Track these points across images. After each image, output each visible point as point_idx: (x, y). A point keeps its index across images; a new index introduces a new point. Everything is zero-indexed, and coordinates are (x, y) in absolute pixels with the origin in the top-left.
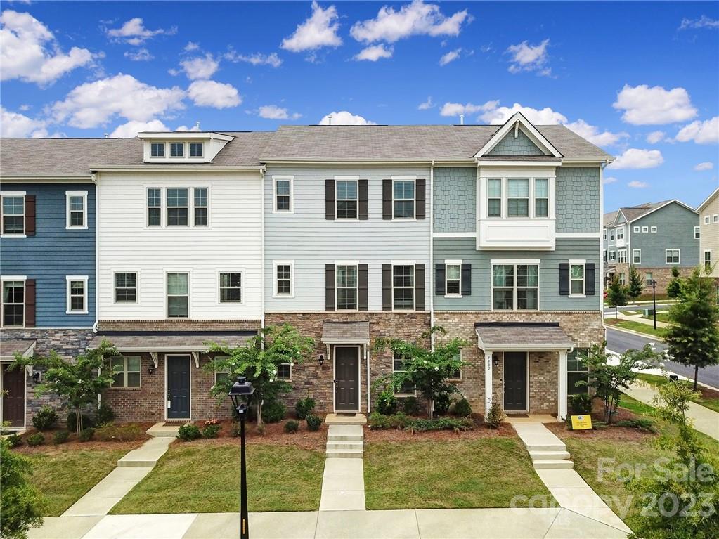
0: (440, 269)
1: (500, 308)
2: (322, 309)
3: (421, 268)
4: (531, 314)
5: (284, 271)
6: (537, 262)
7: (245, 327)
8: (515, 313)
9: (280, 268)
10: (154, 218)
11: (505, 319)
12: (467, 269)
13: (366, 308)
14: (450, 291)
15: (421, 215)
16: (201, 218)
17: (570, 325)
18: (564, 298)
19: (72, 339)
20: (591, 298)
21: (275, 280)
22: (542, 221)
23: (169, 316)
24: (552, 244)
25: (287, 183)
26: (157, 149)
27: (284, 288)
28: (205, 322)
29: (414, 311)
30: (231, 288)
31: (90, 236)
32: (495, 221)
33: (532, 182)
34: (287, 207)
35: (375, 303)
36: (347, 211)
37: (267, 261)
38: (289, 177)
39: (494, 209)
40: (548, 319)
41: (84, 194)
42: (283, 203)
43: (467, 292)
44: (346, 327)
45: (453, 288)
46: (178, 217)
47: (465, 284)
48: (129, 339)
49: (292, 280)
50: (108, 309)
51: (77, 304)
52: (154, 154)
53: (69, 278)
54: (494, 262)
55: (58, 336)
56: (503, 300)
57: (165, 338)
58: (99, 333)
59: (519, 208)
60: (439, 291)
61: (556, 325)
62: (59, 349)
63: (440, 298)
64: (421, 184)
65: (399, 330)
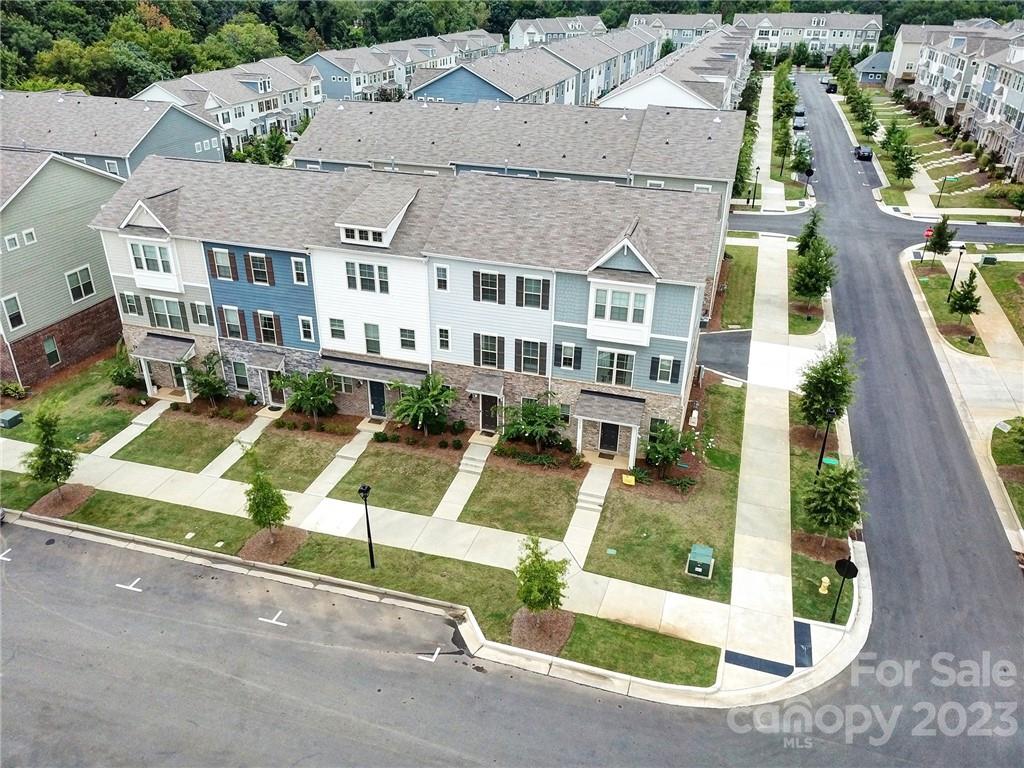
0: (558, 349)
1: (603, 381)
2: (471, 363)
3: (544, 346)
4: (623, 390)
5: (444, 333)
6: (633, 353)
7: (419, 368)
8: (613, 387)
9: (441, 331)
10: (352, 283)
11: (604, 391)
12: (578, 351)
13: (503, 368)
14: (565, 364)
15: (545, 307)
16: (384, 287)
17: (654, 402)
18: (653, 382)
19: (307, 357)
20: (674, 385)
21: (438, 339)
22: (638, 326)
23: (368, 351)
24: (646, 343)
25: (444, 270)
26: (350, 233)
27: (444, 344)
28: (392, 360)
29: (537, 375)
30: (408, 340)
31: (310, 290)
32: (599, 321)
33: (632, 296)
34: (445, 287)
35: (509, 364)
36: (489, 296)
37: (432, 325)
38: (446, 266)
39: (600, 312)
40: (637, 395)
41: (303, 260)
42: (442, 284)
43: (578, 367)
44: (487, 379)
45: (567, 362)
46: (368, 285)
47: (576, 360)
48: (341, 365)
49: (450, 340)
50: (328, 343)
51: (307, 335)
52: (348, 236)
53: (301, 318)
54: (599, 348)
55: (297, 354)
56: (604, 376)
57: (365, 368)
58: (324, 357)
59: (619, 314)
60: (557, 362)
61: (643, 401)
62: (299, 362)
63: (557, 368)
64: (546, 284)
65: (526, 387)
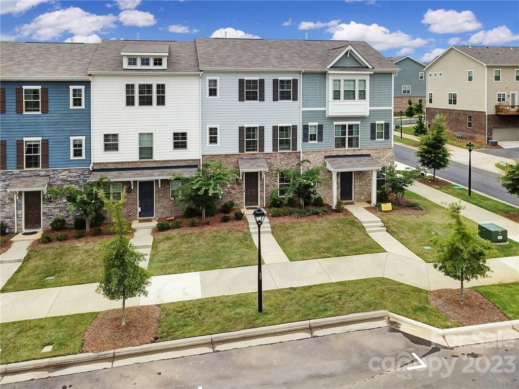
0: (306, 128)
1: (338, 147)
2: (237, 152)
3: (295, 128)
4: (355, 150)
5: (213, 131)
6: (359, 122)
7: (190, 163)
8: (347, 150)
9: (211, 129)
10: (130, 102)
11: (341, 153)
12: (320, 127)
13: (263, 151)
14: (311, 139)
15: (295, 99)
16: (161, 101)
17: (376, 155)
18: (373, 141)
19: (74, 174)
20: (387, 140)
21: (208, 136)
22: (362, 102)
23: (140, 158)
24: (367, 114)
25: (215, 81)
26: (133, 61)
27: (213, 140)
28: (165, 161)
29: (291, 151)
30: (180, 141)
31: (87, 113)
32: (337, 102)
33: (357, 82)
34: (215, 94)
35: (268, 147)
36: (252, 96)
37: (203, 125)
38: (217, 78)
39: (337, 96)
40: (365, 152)
41: (83, 87)
42: (213, 92)
43: (320, 140)
44: (252, 162)
45: (313, 138)
46: (146, 101)
47: (319, 136)
48: (115, 173)
49: (218, 136)
50: (99, 155)
51: (78, 153)
52: (130, 64)
53: (72, 138)
54: (335, 123)
55: (64, 173)
56: (340, 143)
57: (139, 172)
58: (94, 170)
59: (350, 95)
60: (305, 139)
61: (369, 155)
62: (65, 181)
63: (306, 143)
64: (295, 81)
65: (283, 162)
